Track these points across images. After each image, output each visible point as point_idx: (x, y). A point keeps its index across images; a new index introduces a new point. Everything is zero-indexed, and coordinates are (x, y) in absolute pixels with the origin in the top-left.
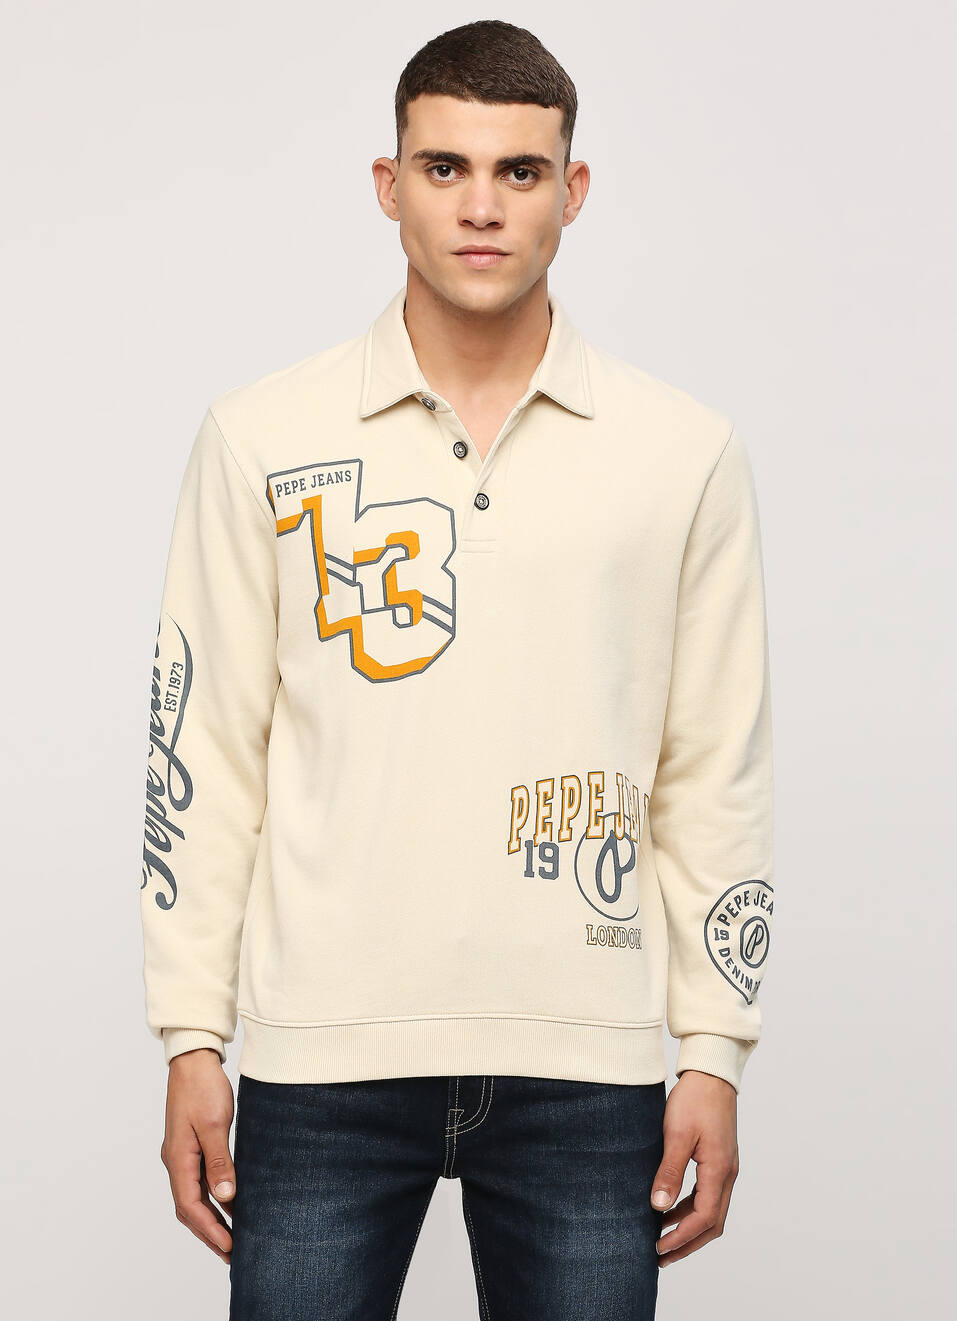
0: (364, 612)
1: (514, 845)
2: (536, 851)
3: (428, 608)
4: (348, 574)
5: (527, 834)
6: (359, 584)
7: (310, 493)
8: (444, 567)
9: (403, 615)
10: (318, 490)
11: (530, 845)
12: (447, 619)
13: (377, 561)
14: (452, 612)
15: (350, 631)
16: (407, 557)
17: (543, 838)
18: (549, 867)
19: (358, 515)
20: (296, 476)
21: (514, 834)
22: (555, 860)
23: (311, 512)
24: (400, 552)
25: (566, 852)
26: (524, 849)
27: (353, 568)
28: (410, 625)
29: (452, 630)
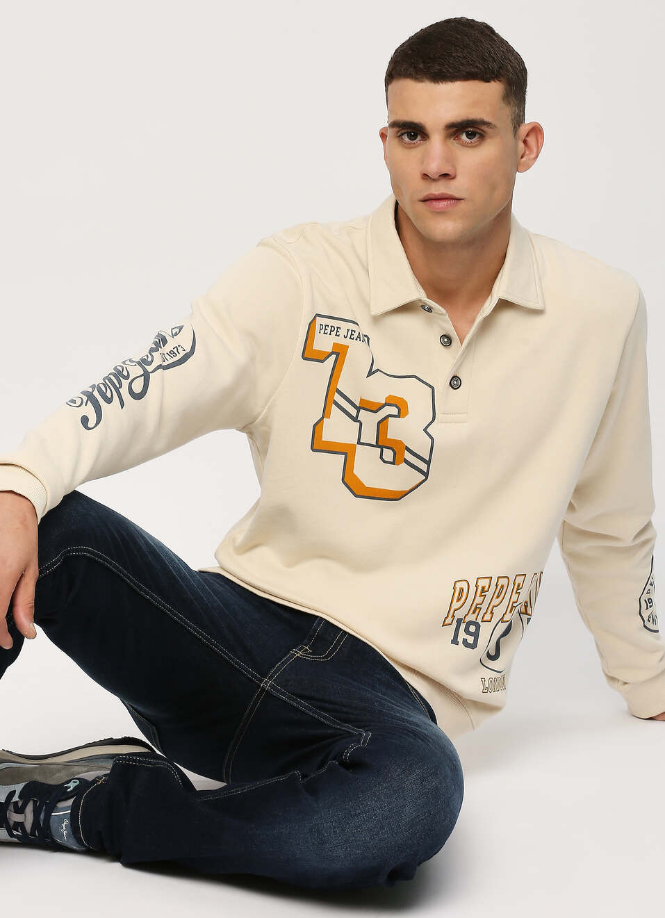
0: (359, 443)
1: (449, 620)
2: (463, 626)
3: (408, 456)
4: (353, 412)
5: (459, 615)
6: (359, 421)
7: (341, 340)
8: (425, 430)
9: (388, 455)
10: (347, 342)
11: (459, 621)
12: (424, 467)
13: (376, 412)
14: (428, 463)
15: (346, 454)
16: (398, 416)
17: (472, 618)
18: (471, 640)
19: (370, 373)
20: (336, 323)
21: (451, 612)
22: (476, 635)
23: (338, 354)
24: (394, 411)
25: (485, 630)
26: (455, 624)
27: (358, 409)
28: (393, 463)
29: (426, 474)
